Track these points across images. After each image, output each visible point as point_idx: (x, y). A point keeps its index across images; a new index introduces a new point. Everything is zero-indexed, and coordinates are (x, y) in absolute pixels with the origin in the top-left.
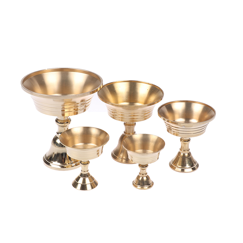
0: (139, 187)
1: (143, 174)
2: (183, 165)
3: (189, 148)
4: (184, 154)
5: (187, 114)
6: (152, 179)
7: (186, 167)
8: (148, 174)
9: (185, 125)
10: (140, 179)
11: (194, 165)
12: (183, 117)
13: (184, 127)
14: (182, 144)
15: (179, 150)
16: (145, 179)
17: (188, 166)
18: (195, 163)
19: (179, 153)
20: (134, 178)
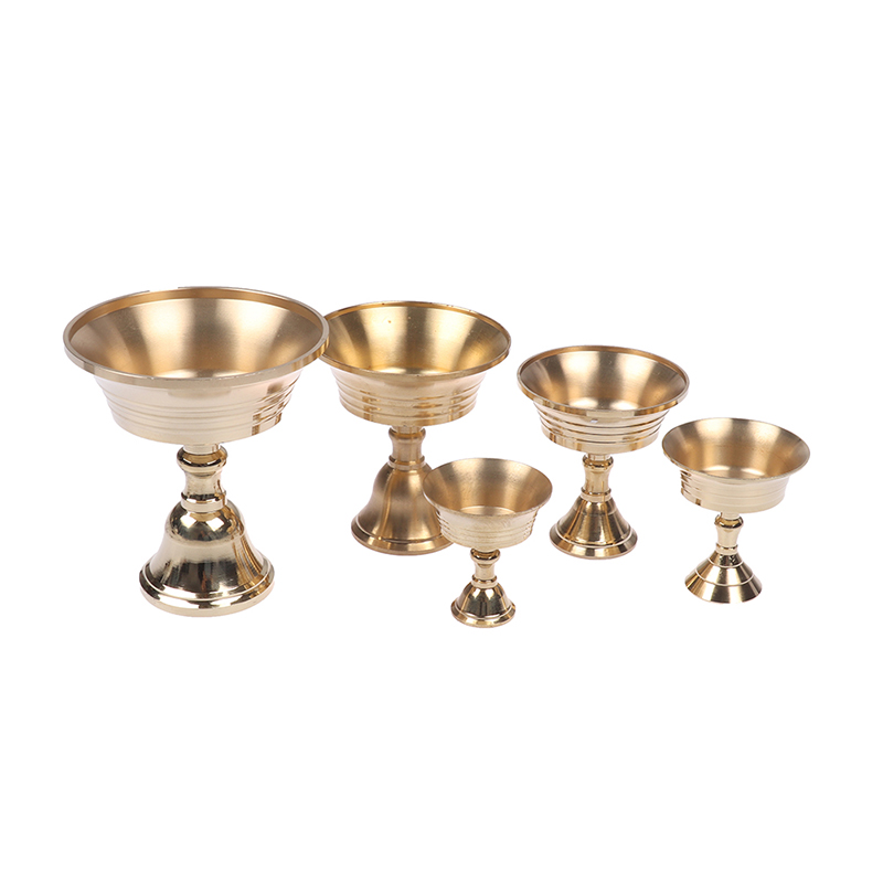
0: (471, 619)
1: (484, 581)
2: (593, 536)
3: (611, 486)
4: (594, 505)
5: (606, 385)
6: (510, 596)
7: (598, 543)
8: (498, 581)
9: (596, 415)
10: (476, 594)
11: (622, 539)
12: (591, 395)
13: (594, 423)
14: (587, 473)
15: (579, 493)
16: (490, 594)
17: (603, 539)
18: (626, 530)
19: (580, 501)
20: (457, 593)
